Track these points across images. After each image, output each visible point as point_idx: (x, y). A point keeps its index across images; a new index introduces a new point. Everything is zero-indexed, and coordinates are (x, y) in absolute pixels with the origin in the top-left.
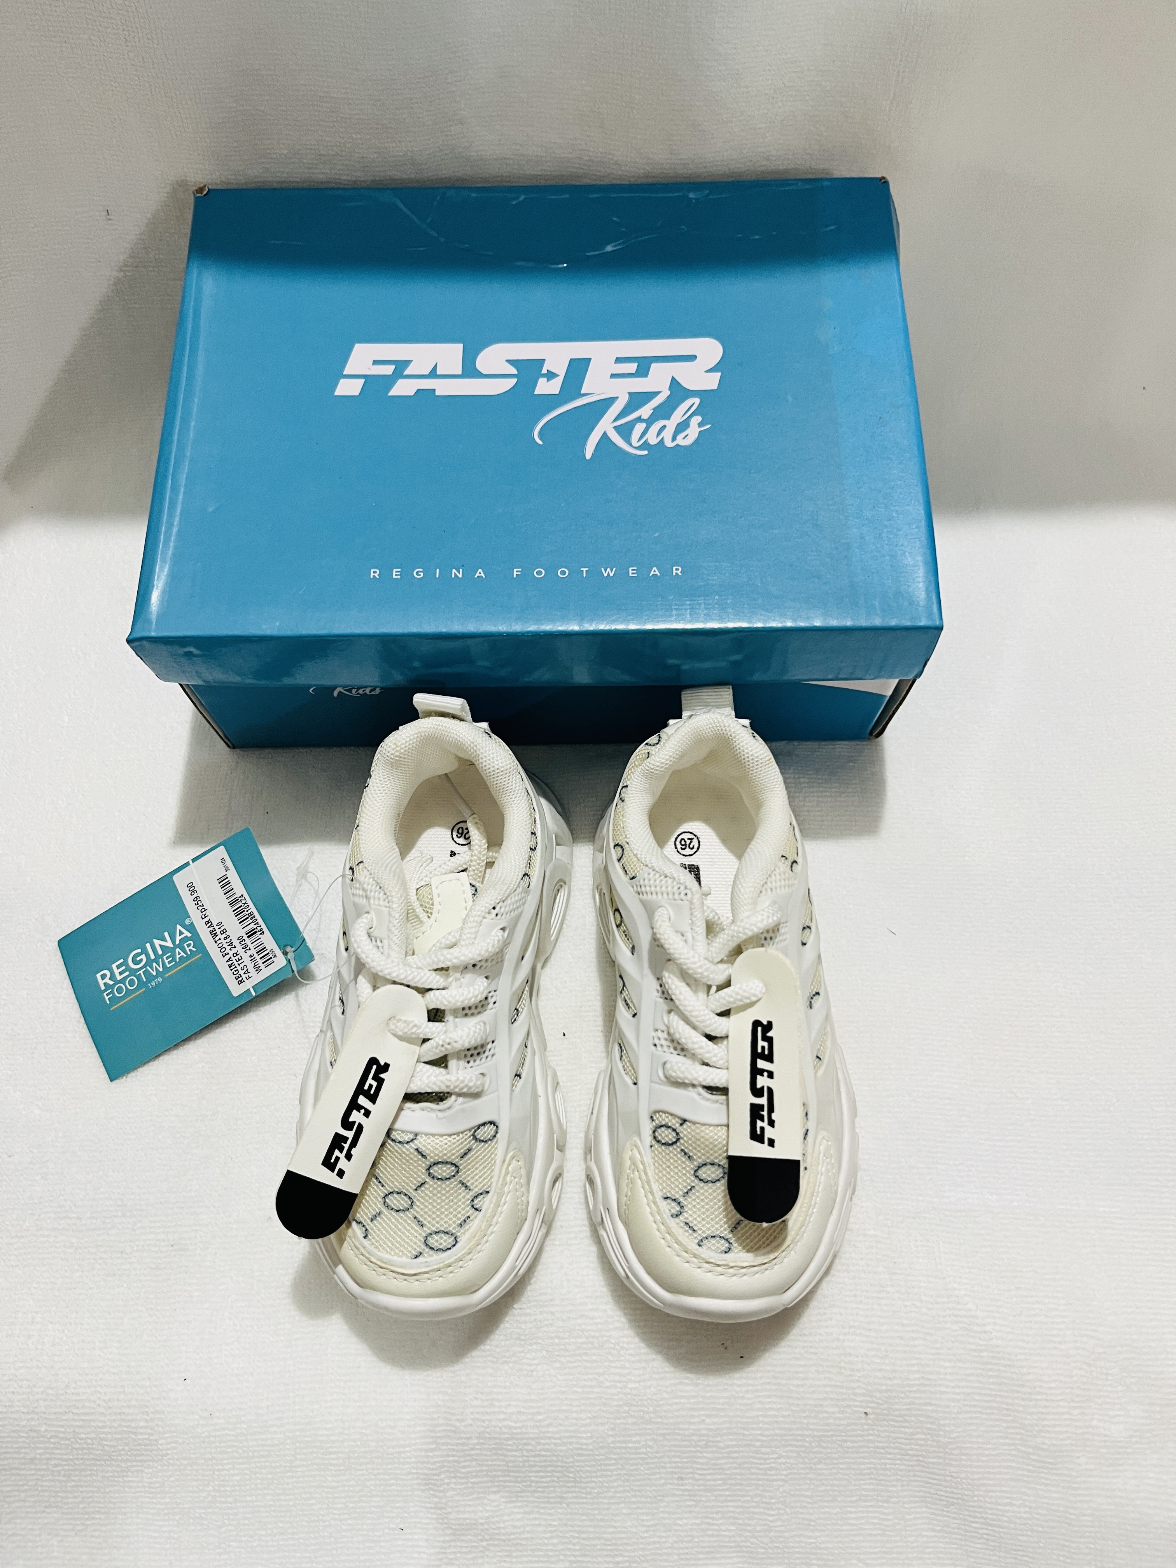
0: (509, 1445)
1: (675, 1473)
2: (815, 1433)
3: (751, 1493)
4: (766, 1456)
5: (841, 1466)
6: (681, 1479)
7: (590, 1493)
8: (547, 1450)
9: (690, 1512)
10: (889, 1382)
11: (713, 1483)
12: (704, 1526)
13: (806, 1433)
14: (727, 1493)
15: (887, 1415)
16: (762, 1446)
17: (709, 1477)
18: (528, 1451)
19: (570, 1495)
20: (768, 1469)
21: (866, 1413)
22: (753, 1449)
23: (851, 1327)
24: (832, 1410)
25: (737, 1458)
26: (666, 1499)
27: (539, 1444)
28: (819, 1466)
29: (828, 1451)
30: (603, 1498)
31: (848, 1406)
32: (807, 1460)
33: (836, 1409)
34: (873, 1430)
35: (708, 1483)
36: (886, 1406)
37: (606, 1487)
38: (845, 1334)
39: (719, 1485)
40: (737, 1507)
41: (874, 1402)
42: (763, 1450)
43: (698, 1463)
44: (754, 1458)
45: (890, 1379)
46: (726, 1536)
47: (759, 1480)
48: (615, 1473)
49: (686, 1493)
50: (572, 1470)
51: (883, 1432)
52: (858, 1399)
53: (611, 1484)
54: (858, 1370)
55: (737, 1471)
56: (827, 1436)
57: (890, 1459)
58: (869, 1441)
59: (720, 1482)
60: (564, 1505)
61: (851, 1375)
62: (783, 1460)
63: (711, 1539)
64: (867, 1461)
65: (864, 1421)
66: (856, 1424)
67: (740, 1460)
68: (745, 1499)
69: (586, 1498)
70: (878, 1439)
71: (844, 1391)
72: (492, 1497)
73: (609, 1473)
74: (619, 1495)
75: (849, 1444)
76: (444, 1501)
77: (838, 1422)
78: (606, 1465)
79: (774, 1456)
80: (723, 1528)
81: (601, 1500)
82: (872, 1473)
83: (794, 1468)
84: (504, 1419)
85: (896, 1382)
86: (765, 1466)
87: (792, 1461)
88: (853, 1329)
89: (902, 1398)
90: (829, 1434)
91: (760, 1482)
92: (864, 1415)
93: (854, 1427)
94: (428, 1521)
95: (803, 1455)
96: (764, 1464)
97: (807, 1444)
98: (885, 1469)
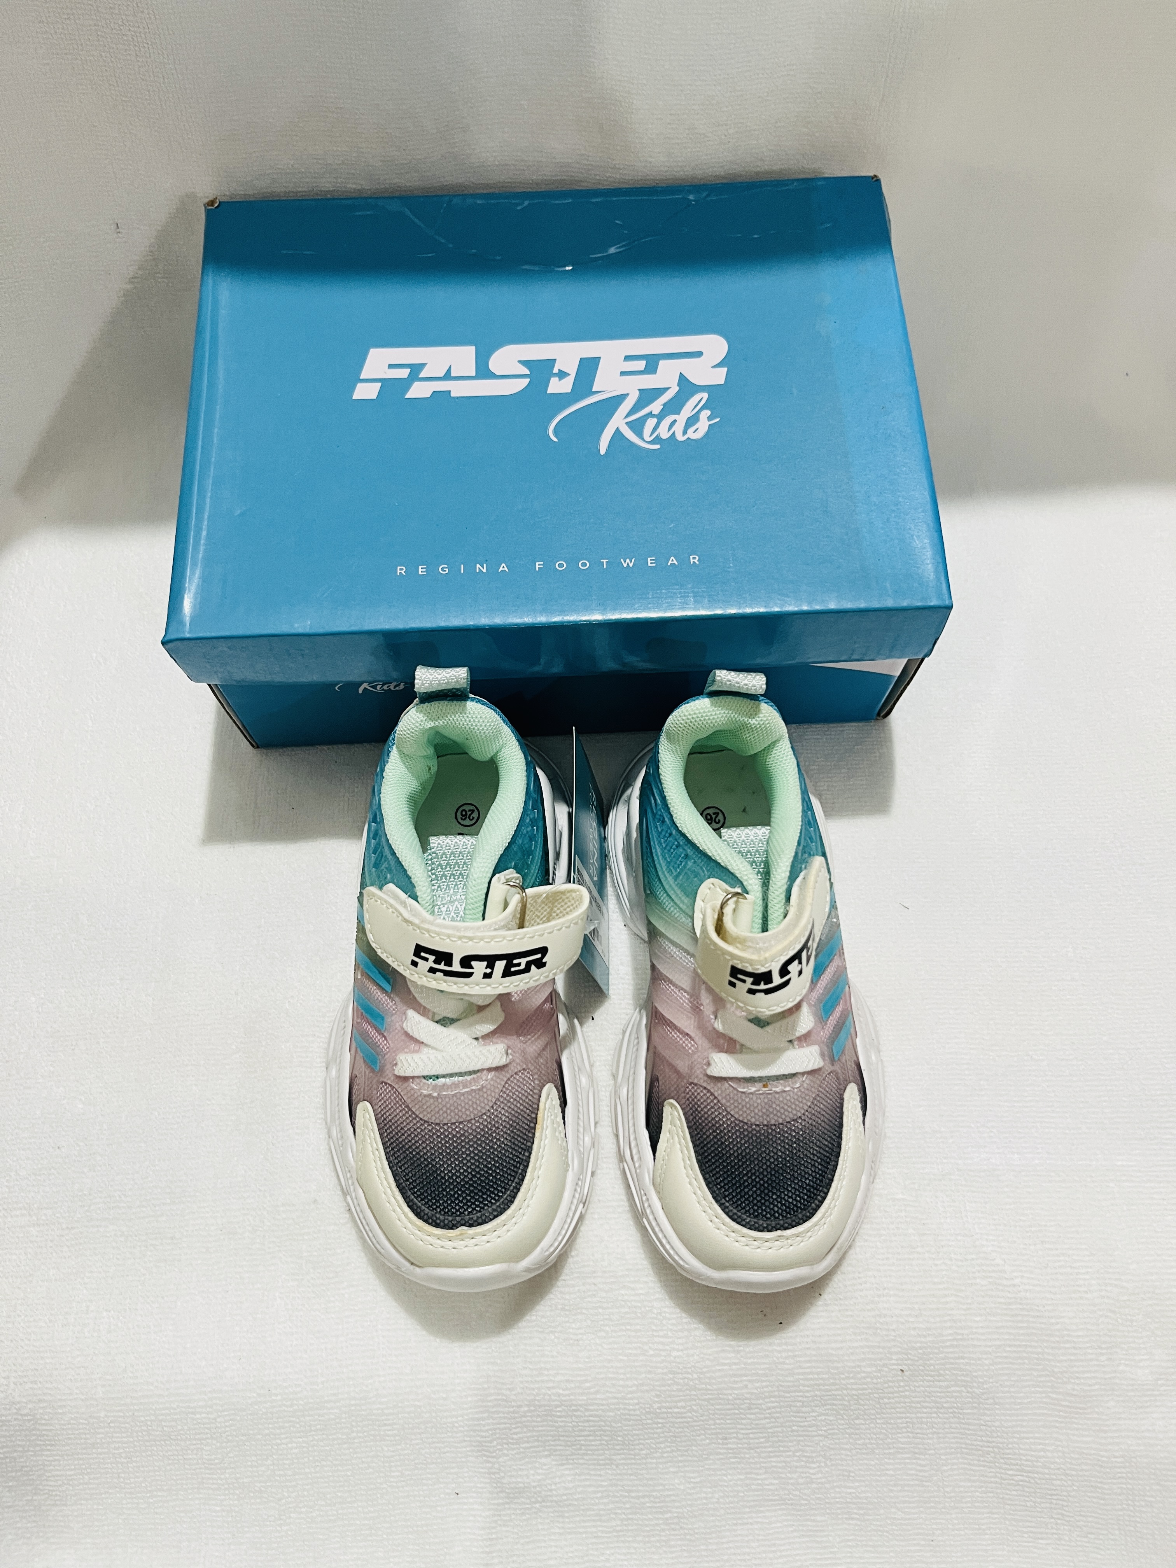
0: (559, 1411)
1: (720, 1434)
2: (854, 1392)
3: (792, 1449)
4: (807, 1415)
5: (878, 1421)
6: (726, 1439)
7: (638, 1454)
8: (596, 1416)
9: (734, 1468)
10: (923, 1339)
11: (757, 1441)
12: (748, 1482)
13: (845, 1392)
14: (770, 1449)
15: (922, 1371)
16: (802, 1407)
17: (751, 1436)
18: (577, 1417)
19: (619, 1457)
20: (809, 1426)
21: (902, 1370)
22: (795, 1409)
23: (884, 1289)
24: (869, 1370)
25: (778, 1418)
26: (711, 1457)
27: (586, 1410)
28: (857, 1422)
29: (866, 1407)
30: (651, 1458)
31: (885, 1365)
32: (845, 1417)
33: (874, 1369)
34: (909, 1386)
35: (751, 1441)
36: (921, 1362)
37: (653, 1448)
38: (879, 1296)
39: (761, 1443)
40: (780, 1462)
41: (909, 1359)
42: (803, 1409)
43: (742, 1424)
44: (795, 1417)
45: (925, 1336)
46: (769, 1490)
47: (800, 1436)
48: (662, 1435)
49: (730, 1451)
50: (621, 1434)
51: (919, 1387)
52: (894, 1357)
53: (658, 1446)
54: (894, 1330)
55: (779, 1429)
56: (864, 1394)
57: (926, 1413)
58: (905, 1397)
59: (762, 1440)
60: (614, 1467)
61: (887, 1335)
62: (823, 1418)
63: (756, 1493)
64: (903, 1415)
65: (900, 1378)
66: (893, 1382)
67: (782, 1420)
68: (787, 1454)
69: (635, 1459)
70: (913, 1395)
71: (881, 1350)
72: (544, 1460)
73: (656, 1436)
74: (665, 1455)
75: (886, 1400)
76: (496, 1466)
77: (875, 1381)
78: (653, 1429)
79: (814, 1414)
80: (767, 1482)
81: (650, 1460)
82: (908, 1427)
83: (833, 1425)
84: (553, 1388)
85: (929, 1339)
86: (806, 1424)
87: (831, 1418)
88: (887, 1291)
89: (936, 1353)
90: (866, 1392)
91: (802, 1438)
92: (900, 1373)
93: (890, 1384)
94: (482, 1485)
95: (842, 1412)
96: (804, 1422)
97: (846, 1403)
98: (922, 1423)
